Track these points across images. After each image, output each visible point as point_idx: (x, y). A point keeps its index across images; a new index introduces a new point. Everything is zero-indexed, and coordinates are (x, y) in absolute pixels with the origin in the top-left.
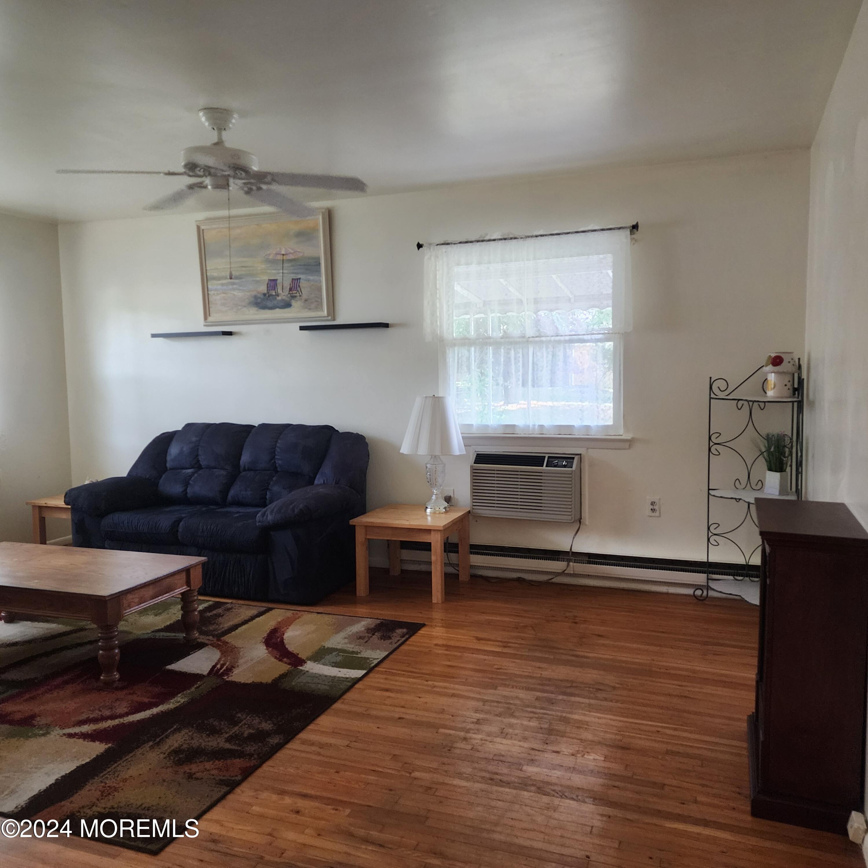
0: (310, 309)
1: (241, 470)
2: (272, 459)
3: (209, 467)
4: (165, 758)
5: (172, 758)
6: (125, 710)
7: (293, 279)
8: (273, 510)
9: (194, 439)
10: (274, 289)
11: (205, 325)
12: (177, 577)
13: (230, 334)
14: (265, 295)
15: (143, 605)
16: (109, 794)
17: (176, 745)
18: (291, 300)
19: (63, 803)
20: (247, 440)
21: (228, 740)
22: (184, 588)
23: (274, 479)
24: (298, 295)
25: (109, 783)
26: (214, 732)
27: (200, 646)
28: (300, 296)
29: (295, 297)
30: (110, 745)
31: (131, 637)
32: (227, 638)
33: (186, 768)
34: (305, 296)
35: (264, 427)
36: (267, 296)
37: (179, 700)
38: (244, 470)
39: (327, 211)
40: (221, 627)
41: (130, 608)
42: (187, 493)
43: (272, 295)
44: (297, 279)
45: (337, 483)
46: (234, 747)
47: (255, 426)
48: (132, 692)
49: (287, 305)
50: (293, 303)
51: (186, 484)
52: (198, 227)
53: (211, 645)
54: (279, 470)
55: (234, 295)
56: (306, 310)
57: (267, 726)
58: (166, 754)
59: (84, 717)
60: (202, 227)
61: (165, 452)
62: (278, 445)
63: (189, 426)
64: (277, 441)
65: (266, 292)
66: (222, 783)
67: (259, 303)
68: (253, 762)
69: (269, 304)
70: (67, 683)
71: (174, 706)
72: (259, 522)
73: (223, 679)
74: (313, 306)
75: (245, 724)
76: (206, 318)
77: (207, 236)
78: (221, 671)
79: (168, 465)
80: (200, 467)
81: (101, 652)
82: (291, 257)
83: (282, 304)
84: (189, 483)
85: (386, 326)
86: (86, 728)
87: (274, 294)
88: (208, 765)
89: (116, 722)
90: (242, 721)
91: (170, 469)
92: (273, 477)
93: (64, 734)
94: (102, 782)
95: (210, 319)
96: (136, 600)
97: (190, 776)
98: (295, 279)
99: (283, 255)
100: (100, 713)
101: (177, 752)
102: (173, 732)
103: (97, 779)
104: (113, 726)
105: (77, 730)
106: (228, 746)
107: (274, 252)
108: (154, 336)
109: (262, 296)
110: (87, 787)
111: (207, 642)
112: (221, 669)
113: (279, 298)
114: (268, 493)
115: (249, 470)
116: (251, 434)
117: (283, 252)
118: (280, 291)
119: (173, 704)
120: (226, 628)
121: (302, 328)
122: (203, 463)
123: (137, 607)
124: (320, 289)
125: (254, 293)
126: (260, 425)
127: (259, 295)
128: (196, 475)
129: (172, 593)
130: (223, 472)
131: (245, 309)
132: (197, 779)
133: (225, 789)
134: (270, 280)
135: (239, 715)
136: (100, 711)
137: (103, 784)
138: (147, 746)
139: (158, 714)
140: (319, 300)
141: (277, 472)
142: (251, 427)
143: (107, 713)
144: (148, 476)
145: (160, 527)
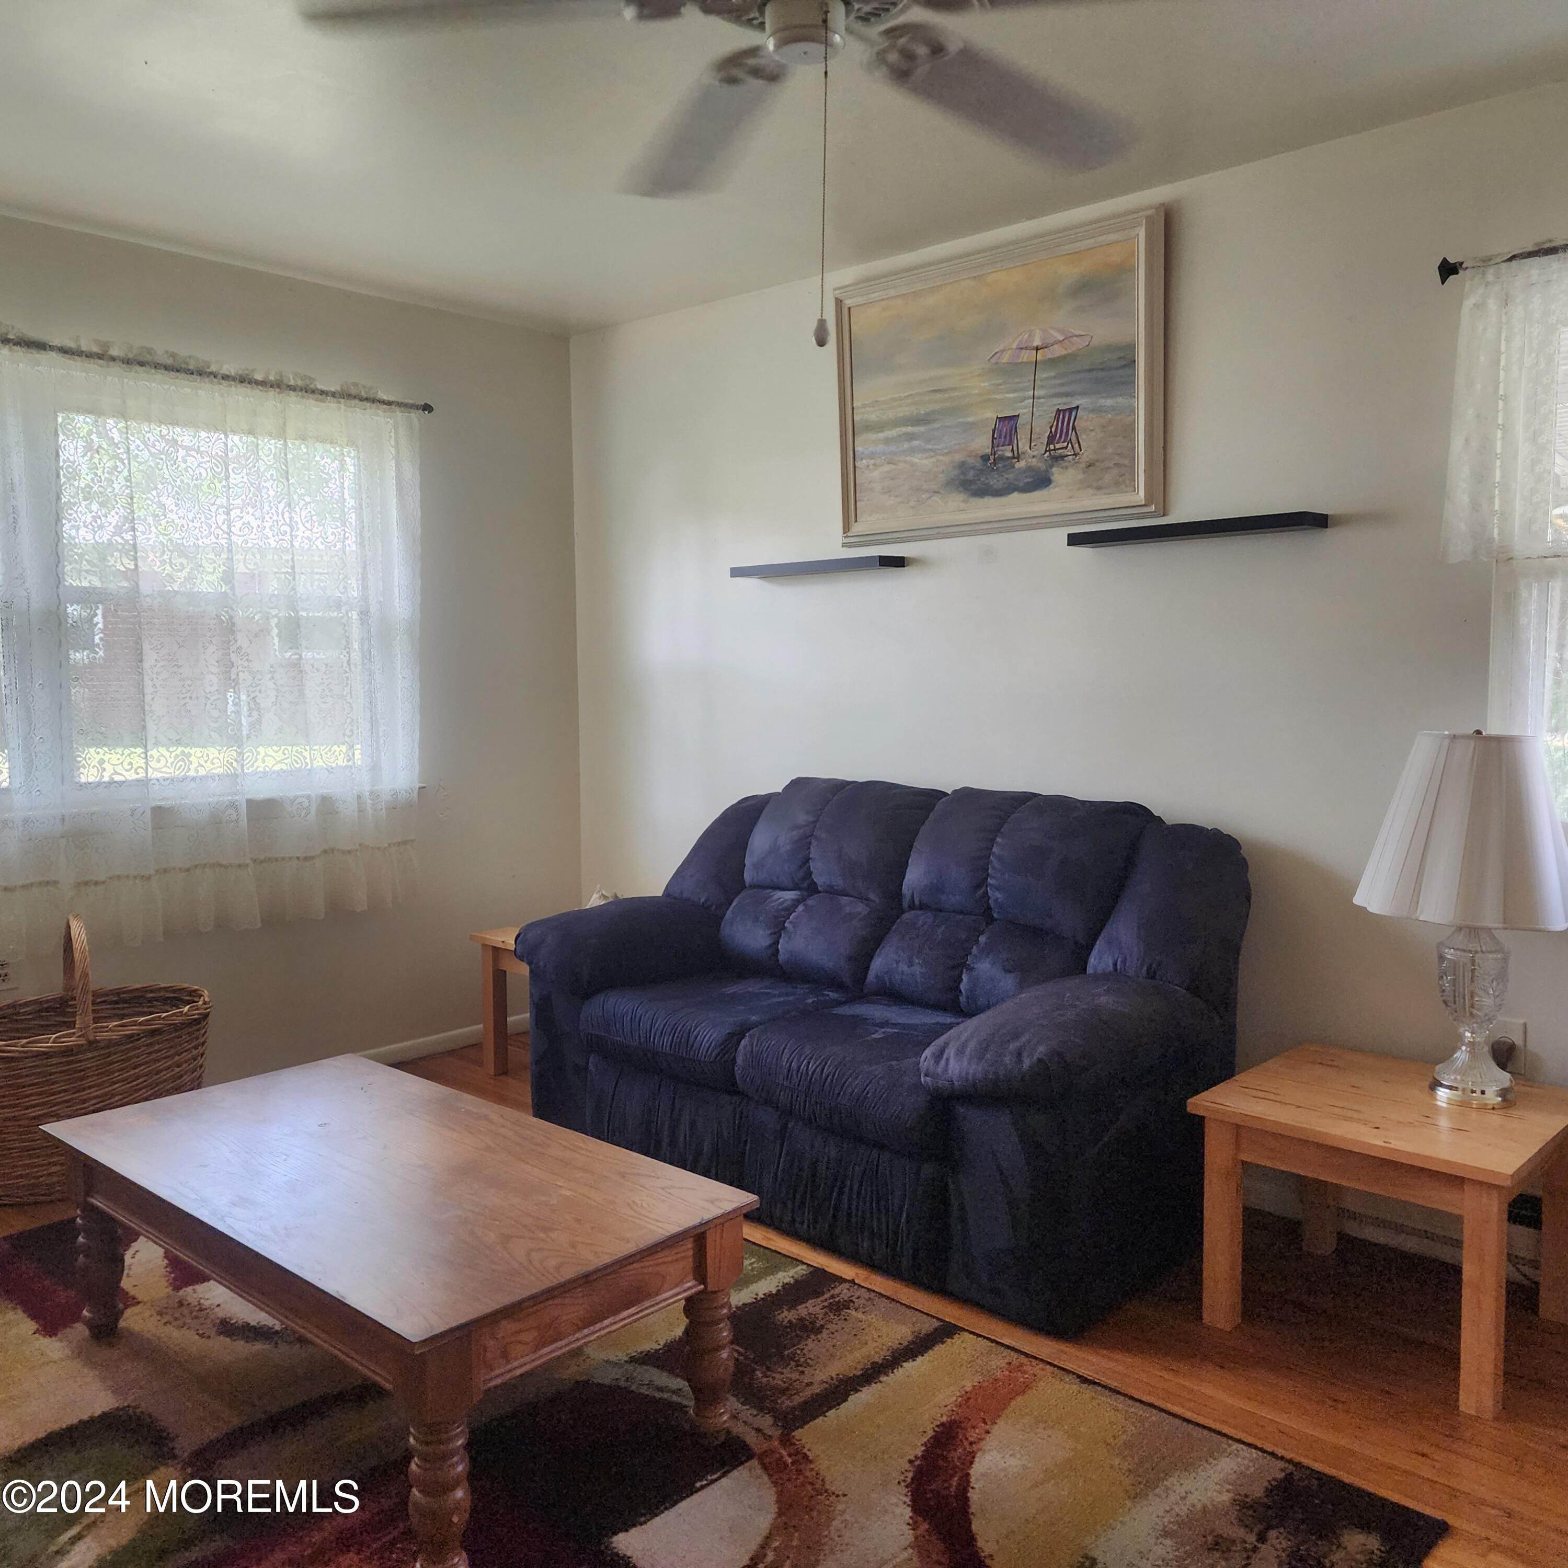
0: (1099, 488)
1: (905, 905)
2: (978, 886)
3: (832, 891)
7: (1058, 411)
8: (964, 1046)
9: (802, 818)
10: (1010, 443)
11: (844, 545)
12: (666, 1256)
13: (898, 562)
14: (985, 458)
15: (545, 1350)
18: (1051, 467)
20: (923, 828)
22: (691, 1287)
23: (982, 939)
24: (1069, 451)
28: (1075, 455)
29: (1062, 457)
32: (808, 1436)
34: (1087, 455)
35: (967, 796)
36: (991, 462)
38: (912, 907)
39: (1163, 214)
40: (806, 1378)
41: (508, 1362)
42: (778, 950)
43: (1002, 458)
44: (1071, 410)
45: (1151, 975)
47: (944, 794)
49: (1041, 481)
50: (1057, 474)
51: (778, 928)
52: (839, 302)
53: (759, 1457)
54: (995, 915)
55: (912, 465)
56: (1090, 491)
60: (848, 302)
61: (741, 845)
62: (994, 850)
63: (798, 784)
64: (993, 840)
65: (989, 451)
67: (971, 482)
69: (995, 481)
72: (926, 1075)
74: (1108, 478)
76: (846, 528)
77: (860, 324)
79: (748, 876)
80: (813, 889)
82: (1058, 351)
83: (1029, 480)
84: (784, 928)
85: (1319, 521)
87: (1009, 454)
91: (753, 886)
92: (982, 933)
95: (856, 529)
96: (527, 1337)
98: (1064, 411)
99: (1037, 349)
107: (1014, 346)
108: (737, 572)
109: (978, 463)
111: (752, 1440)
113: (1021, 464)
114: (965, 977)
115: (922, 907)
116: (932, 816)
117: (1037, 342)
118: (1023, 445)
121: (1075, 540)
122: (820, 880)
124: (1130, 430)
125: (958, 457)
126: (955, 791)
127: (970, 461)
128: (801, 908)
129: (647, 1304)
130: (861, 908)
131: (936, 498)
134: (1001, 419)
140: (1126, 462)
141: (990, 920)
142: (935, 795)
144: (702, 900)
145: (696, 1045)
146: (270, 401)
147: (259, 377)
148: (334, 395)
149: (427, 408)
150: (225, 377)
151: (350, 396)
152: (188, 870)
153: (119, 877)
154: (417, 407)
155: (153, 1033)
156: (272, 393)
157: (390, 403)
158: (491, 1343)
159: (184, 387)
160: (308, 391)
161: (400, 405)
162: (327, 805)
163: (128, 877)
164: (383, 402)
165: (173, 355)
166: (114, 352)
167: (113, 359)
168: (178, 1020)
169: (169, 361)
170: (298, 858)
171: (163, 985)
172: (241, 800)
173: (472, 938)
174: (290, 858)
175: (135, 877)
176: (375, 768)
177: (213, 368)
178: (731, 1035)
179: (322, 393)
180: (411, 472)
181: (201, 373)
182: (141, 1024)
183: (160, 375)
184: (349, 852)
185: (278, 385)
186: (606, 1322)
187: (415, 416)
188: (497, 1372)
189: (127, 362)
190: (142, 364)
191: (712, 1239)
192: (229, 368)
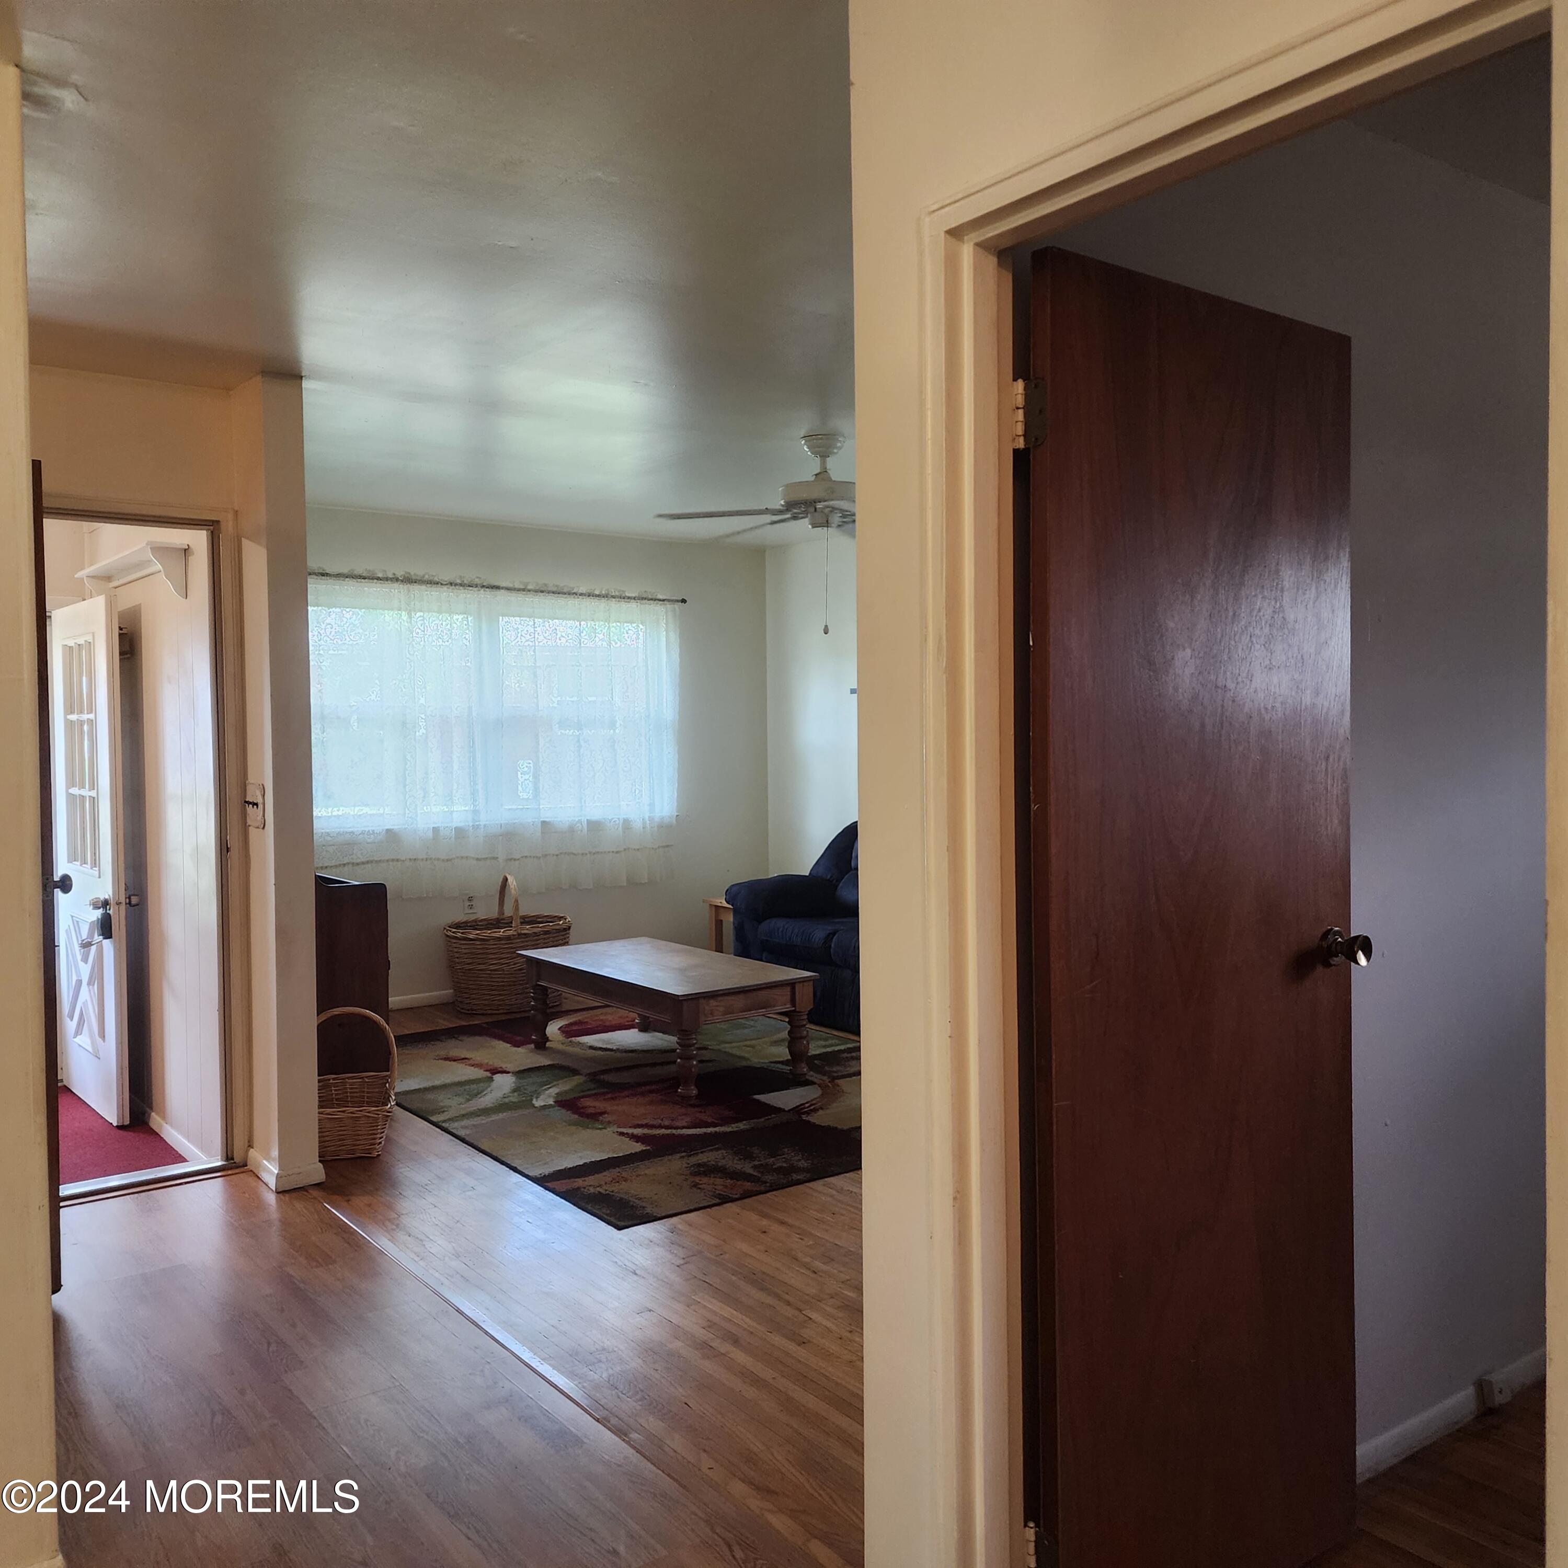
4: (687, 1168)
5: (692, 1169)
6: (685, 1124)
12: (777, 991)
15: (728, 1016)
16: (618, 1182)
17: (705, 1160)
19: (576, 1180)
21: (755, 1167)
22: (789, 1007)
25: (624, 1174)
26: (749, 1157)
27: (808, 1083)
30: (648, 1148)
31: (744, 1063)
32: (840, 1082)
33: (697, 1179)
37: (742, 1126)
40: (848, 1069)
41: (713, 1016)
46: (755, 1174)
48: (703, 1111)
53: (818, 1084)
57: (803, 1164)
58: (689, 1166)
59: (645, 1122)
66: (719, 1196)
68: (763, 1188)
70: (651, 1092)
71: (732, 1130)
73: (801, 1117)
75: (784, 1158)
78: (806, 1110)
79: (853, 864)
81: (679, 1060)
86: (638, 1131)
88: (719, 1181)
89: (669, 1131)
90: (784, 1155)
93: (617, 1132)
94: (619, 1172)
96: (721, 1009)
97: (696, 1185)
100: (660, 1121)
101: (699, 1165)
102: (711, 1150)
103: (618, 1169)
104: (663, 1135)
105: (630, 1131)
106: (751, 1171)
108: (855, 691)
110: (604, 1173)
111: (815, 1080)
112: (808, 1107)
119: (732, 1128)
120: (851, 1072)
123: (721, 1017)
129: (770, 1009)
132: (700, 1188)
133: (718, 1201)
135: (786, 1150)
136: (662, 1120)
137: (619, 1174)
138: (679, 1155)
139: (710, 1134)
143: (667, 1123)
144: (829, 877)
145: (813, 940)
146: (602, 604)
147: (597, 592)
148: (634, 598)
149: (684, 601)
150: (581, 594)
151: (643, 599)
152: (557, 855)
153: (526, 857)
154: (678, 601)
155: (546, 933)
156: (603, 600)
157: (663, 600)
158: (707, 1008)
159: (561, 601)
160: (623, 598)
161: (669, 600)
162: (627, 824)
163: (530, 857)
164: (660, 600)
165: (557, 586)
166: (530, 587)
167: (529, 591)
168: (558, 927)
169: (554, 589)
170: (613, 852)
171: (546, 914)
172: (584, 819)
173: (704, 901)
174: (609, 852)
175: (534, 857)
176: (652, 805)
177: (575, 591)
178: (829, 934)
179: (629, 598)
180: (674, 638)
181: (571, 594)
182: (541, 927)
183: (551, 596)
184: (638, 849)
185: (606, 596)
186: (752, 1012)
187: (677, 606)
188: (709, 1019)
189: (536, 591)
190: (542, 592)
191: (797, 986)
192: (582, 590)
